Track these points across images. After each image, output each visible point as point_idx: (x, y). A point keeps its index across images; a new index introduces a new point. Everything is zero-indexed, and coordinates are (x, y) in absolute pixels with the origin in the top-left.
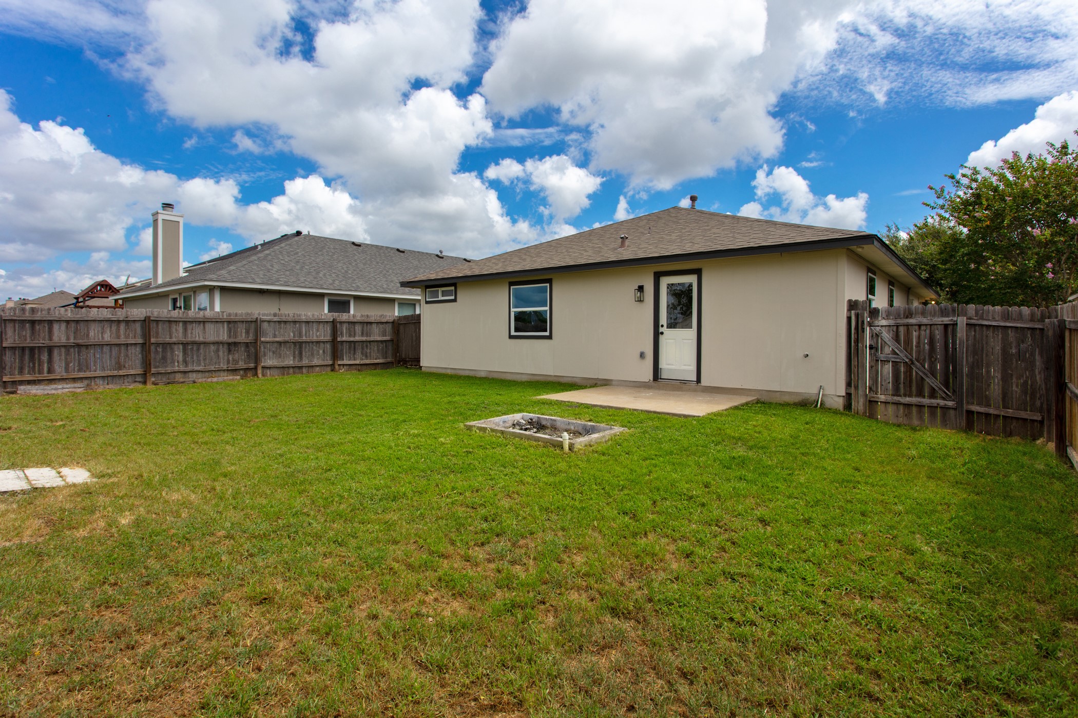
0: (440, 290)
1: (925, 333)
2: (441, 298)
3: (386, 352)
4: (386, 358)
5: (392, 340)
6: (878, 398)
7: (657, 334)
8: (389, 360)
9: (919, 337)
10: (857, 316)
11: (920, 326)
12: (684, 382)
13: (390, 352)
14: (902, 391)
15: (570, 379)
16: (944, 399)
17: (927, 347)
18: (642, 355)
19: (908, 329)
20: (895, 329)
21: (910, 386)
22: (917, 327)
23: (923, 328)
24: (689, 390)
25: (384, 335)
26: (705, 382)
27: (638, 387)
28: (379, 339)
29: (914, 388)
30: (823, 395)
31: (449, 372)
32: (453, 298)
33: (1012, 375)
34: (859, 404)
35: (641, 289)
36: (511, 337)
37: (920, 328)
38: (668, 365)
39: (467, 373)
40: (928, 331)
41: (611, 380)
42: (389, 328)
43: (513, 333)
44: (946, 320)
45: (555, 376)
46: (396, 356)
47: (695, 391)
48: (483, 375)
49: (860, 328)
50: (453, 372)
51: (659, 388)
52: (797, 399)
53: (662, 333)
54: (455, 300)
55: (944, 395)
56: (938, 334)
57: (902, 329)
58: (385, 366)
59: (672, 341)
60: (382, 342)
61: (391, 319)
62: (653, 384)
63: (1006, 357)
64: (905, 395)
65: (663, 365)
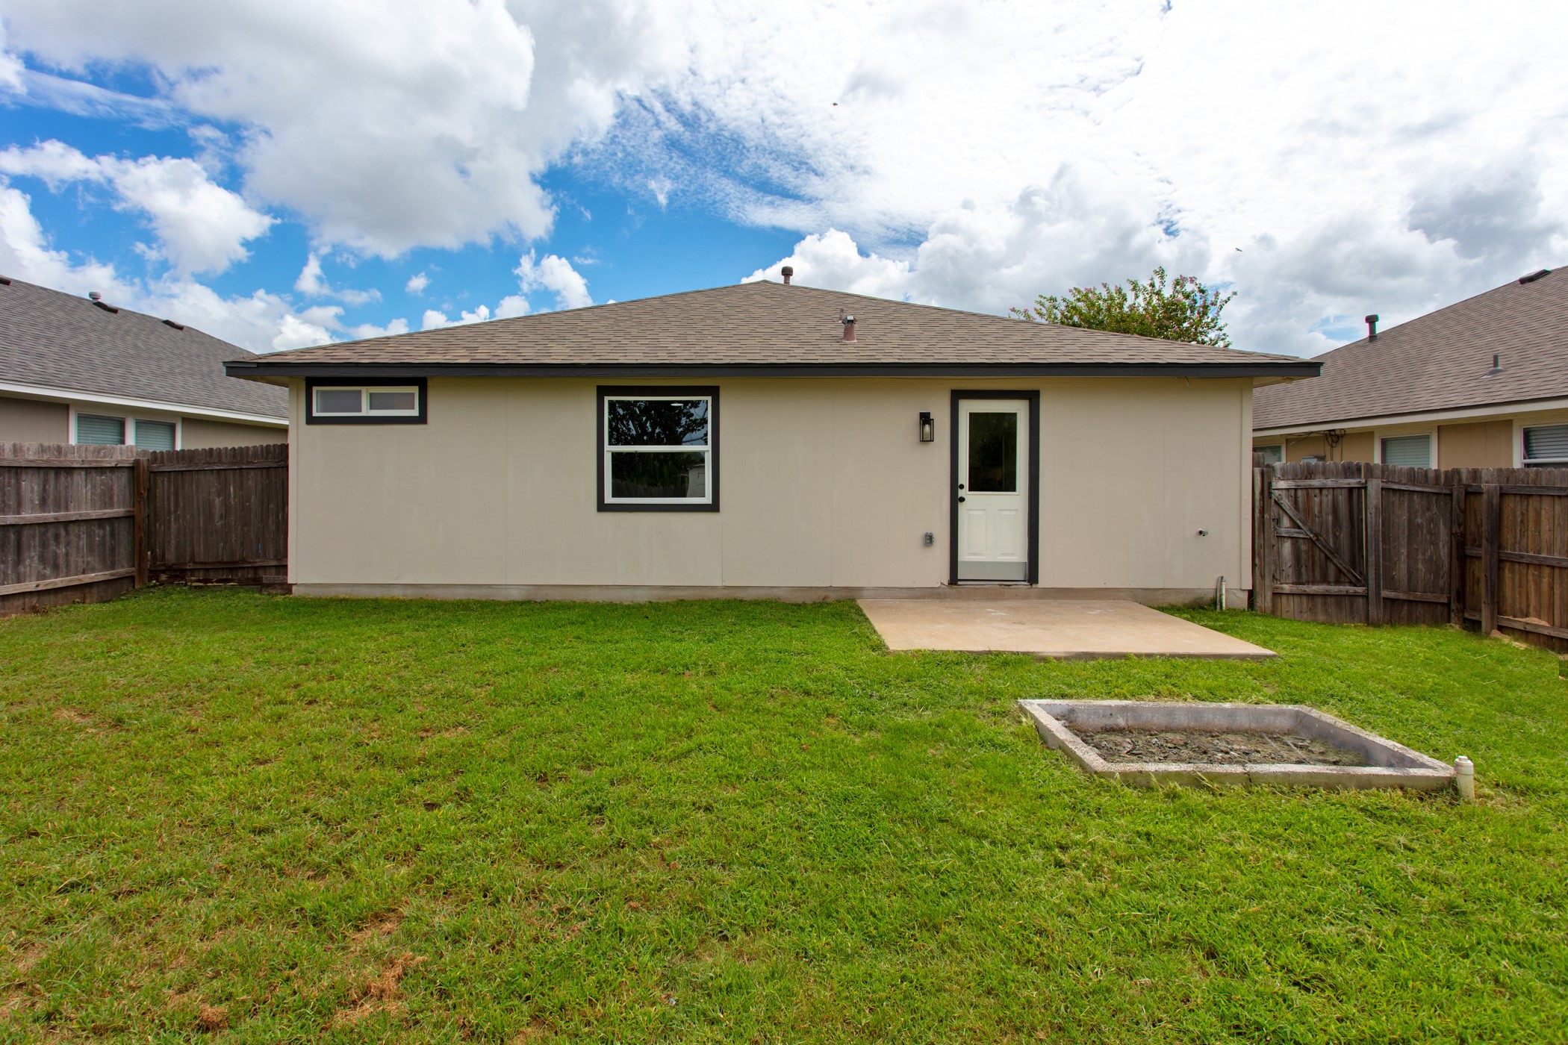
0: (365, 392)
1: (1327, 499)
2: (366, 411)
3: (113, 549)
4: (113, 567)
5: (130, 518)
6: (1282, 589)
7: (956, 501)
8: (122, 570)
9: (1321, 503)
10: (1262, 474)
11: (1321, 489)
12: (1006, 583)
13: (123, 550)
14: (1304, 578)
15: (762, 592)
16: (1351, 584)
17: (1330, 518)
18: (929, 539)
19: (1308, 494)
20: (1292, 493)
21: (1313, 570)
22: (1317, 491)
23: (1324, 492)
24: (1015, 597)
25: (107, 501)
26: (1045, 580)
27: (918, 598)
28: (95, 513)
29: (1317, 574)
30: (1226, 590)
31: (397, 594)
32: (415, 412)
33: (1417, 550)
34: (1264, 601)
35: (925, 419)
36: (602, 507)
37: (1321, 493)
38: (974, 554)
39: (462, 595)
40: (1330, 497)
41: (861, 589)
42: (120, 484)
43: (609, 499)
44: (1353, 482)
45: (726, 588)
46: (142, 559)
47: (1026, 597)
48: (516, 595)
49: (1266, 493)
50: (411, 594)
51: (960, 597)
52: (1187, 599)
53: (962, 500)
54: (422, 419)
55: (1353, 580)
56: (1342, 498)
57: (1300, 492)
58: (110, 590)
59: (981, 513)
60: (101, 522)
61: (127, 460)
62: (948, 590)
63: (1412, 529)
64: (1308, 582)
65: (963, 556)
